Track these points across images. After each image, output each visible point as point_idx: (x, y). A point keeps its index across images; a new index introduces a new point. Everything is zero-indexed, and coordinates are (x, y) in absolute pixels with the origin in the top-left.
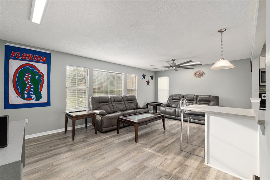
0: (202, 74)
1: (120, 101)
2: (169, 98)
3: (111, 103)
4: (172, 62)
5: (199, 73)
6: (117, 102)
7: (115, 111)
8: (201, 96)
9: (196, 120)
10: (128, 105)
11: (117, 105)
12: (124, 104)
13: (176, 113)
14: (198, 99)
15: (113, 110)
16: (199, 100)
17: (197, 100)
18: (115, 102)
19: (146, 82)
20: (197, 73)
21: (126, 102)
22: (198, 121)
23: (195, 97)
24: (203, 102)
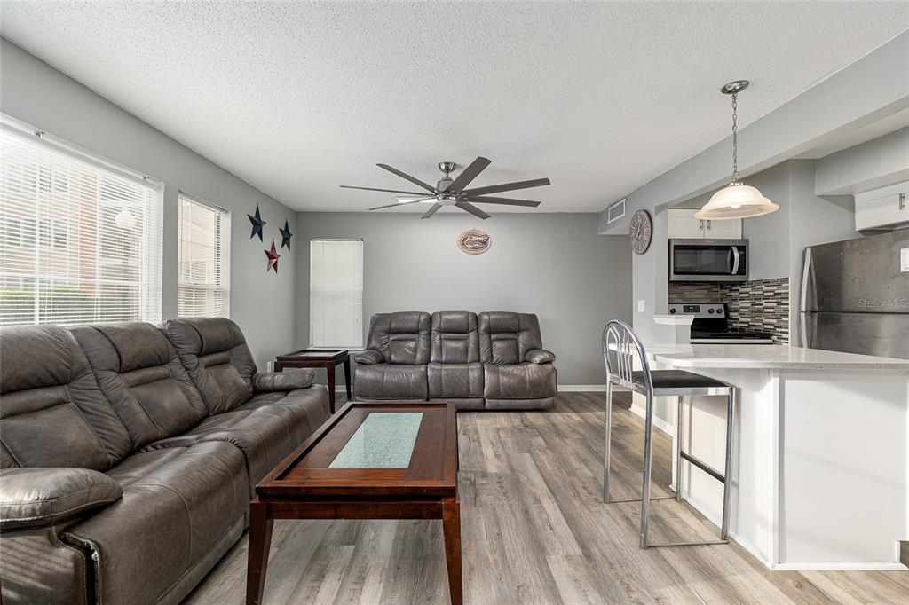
0: (485, 243)
1: (160, 362)
2: (372, 329)
3: (93, 384)
4: (444, 175)
5: (474, 239)
6: (139, 368)
7: (140, 437)
8: (493, 317)
9: (500, 401)
10: (212, 382)
11: (143, 391)
12: (185, 376)
13: (431, 385)
14: (483, 327)
15: (124, 432)
16: (485, 330)
17: (477, 330)
18: (122, 369)
19: (266, 251)
20: (468, 239)
21: (196, 360)
22: (508, 401)
23: (470, 318)
24: (500, 336)
